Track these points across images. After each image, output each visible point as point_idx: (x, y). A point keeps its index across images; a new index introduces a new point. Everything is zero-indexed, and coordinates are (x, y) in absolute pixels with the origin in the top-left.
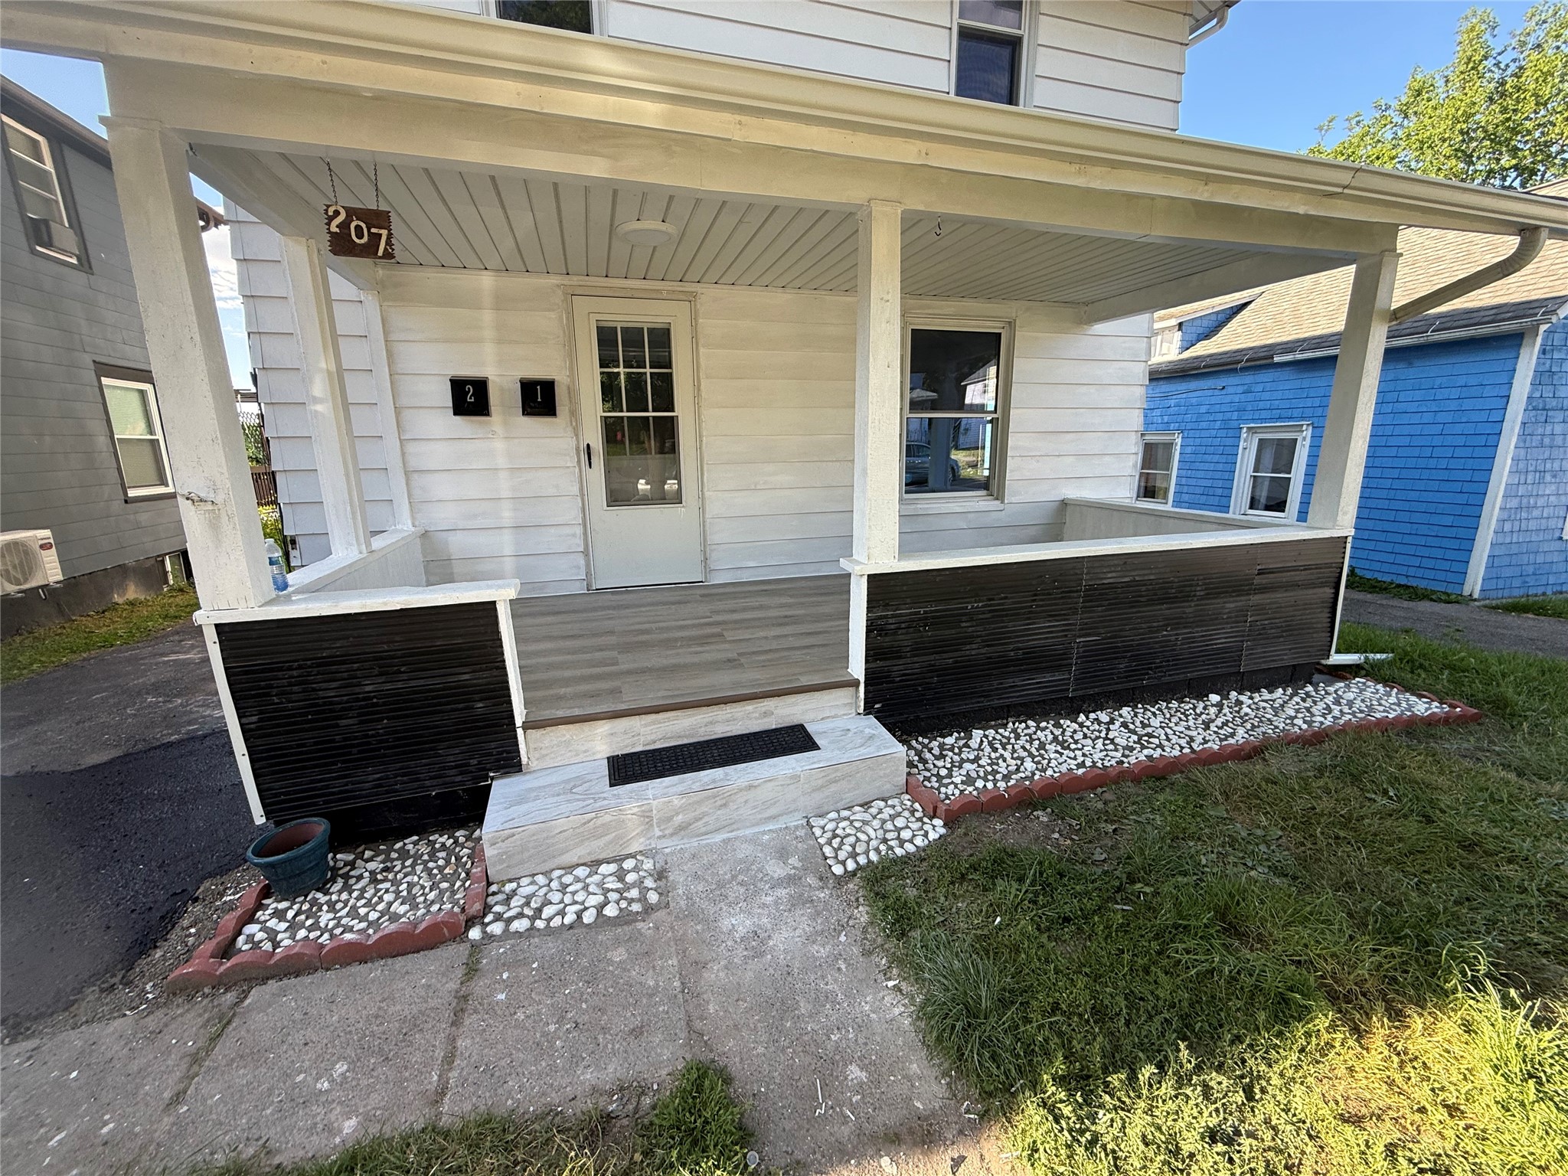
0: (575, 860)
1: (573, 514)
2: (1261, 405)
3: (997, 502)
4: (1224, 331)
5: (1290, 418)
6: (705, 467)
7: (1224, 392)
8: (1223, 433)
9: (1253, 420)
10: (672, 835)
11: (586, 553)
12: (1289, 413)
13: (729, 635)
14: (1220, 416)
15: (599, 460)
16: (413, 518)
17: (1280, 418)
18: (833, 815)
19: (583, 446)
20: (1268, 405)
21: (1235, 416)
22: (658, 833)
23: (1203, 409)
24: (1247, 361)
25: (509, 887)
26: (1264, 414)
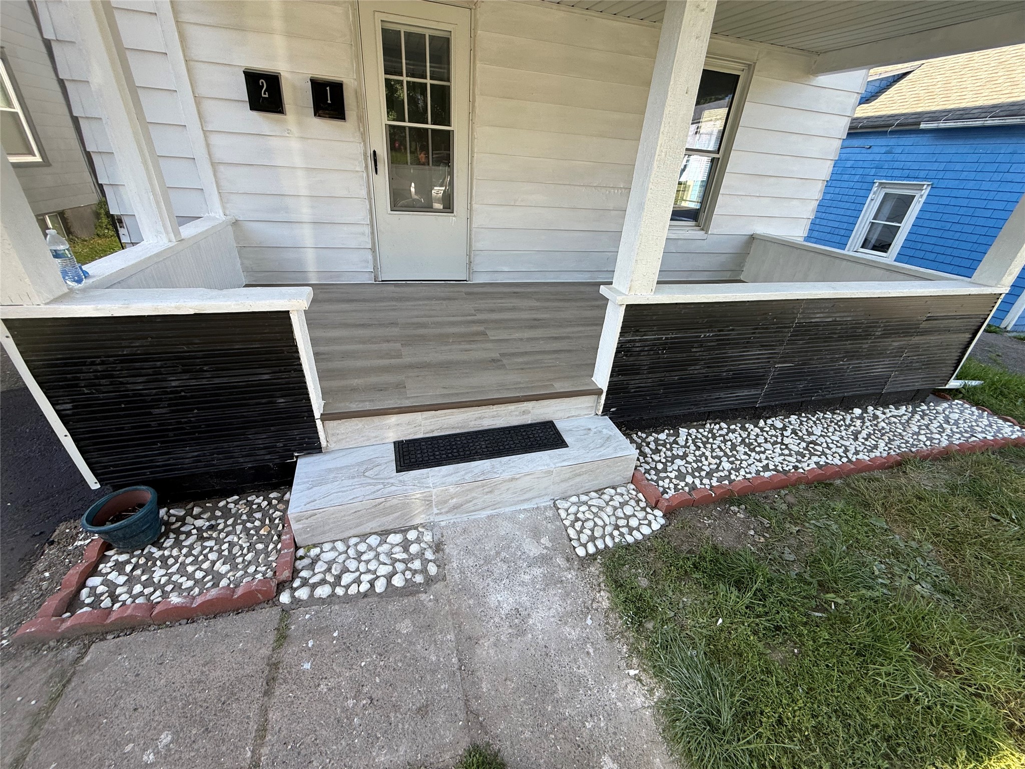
0: (368, 530)
1: (360, 214)
2: (896, 165)
3: (702, 233)
4: (883, 97)
5: (916, 178)
6: (475, 182)
7: (869, 151)
8: (858, 185)
9: (886, 177)
10: (447, 512)
11: (373, 250)
12: (916, 174)
13: (493, 335)
14: (860, 171)
15: (384, 167)
16: (224, 208)
17: (908, 177)
18: (574, 499)
19: (370, 153)
20: (901, 165)
21: (873, 172)
22: (435, 511)
23: (849, 164)
24: (897, 125)
25: (314, 552)
26: (897, 173)
